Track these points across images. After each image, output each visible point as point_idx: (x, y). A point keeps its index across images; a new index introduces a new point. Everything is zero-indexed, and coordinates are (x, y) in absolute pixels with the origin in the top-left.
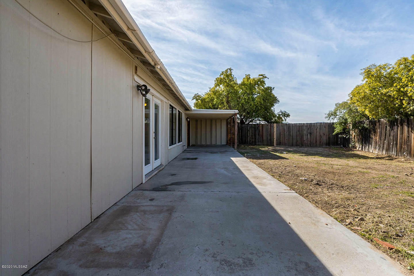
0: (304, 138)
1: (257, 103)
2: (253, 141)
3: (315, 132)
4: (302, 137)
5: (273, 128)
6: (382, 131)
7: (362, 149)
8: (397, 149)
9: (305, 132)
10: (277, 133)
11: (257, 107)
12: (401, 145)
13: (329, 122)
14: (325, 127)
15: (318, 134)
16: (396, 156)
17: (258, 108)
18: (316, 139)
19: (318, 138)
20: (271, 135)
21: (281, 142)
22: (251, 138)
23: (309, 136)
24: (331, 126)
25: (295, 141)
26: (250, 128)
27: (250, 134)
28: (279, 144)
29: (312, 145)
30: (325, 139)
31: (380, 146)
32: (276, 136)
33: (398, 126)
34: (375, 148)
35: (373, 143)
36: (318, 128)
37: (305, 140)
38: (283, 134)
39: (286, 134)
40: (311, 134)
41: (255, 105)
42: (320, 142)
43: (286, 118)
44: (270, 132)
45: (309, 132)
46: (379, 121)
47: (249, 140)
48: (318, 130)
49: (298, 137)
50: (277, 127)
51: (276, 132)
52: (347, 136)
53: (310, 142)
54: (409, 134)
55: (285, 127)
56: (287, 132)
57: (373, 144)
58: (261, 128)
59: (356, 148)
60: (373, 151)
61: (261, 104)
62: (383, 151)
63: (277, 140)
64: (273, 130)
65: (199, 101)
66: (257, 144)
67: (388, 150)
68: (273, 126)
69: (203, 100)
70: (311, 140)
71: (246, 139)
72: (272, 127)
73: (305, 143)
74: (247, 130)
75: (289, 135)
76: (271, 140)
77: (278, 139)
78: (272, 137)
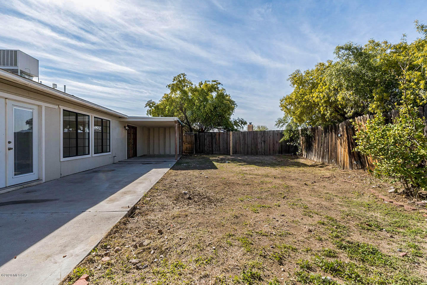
0: (259, 146)
1: (208, 110)
2: (210, 150)
3: (269, 140)
4: (256, 145)
5: (230, 136)
6: (319, 138)
7: (307, 157)
8: (329, 156)
9: (259, 140)
10: (233, 142)
11: (207, 114)
12: (331, 152)
13: (278, 129)
14: (278, 135)
15: (271, 141)
16: (328, 163)
17: (209, 116)
18: (270, 147)
19: (271, 146)
20: (228, 143)
21: (237, 150)
22: (208, 147)
23: (263, 144)
24: (281, 134)
25: (250, 149)
26: (207, 137)
27: (207, 142)
28: (235, 152)
29: (265, 153)
30: (277, 147)
31: (318, 154)
32: (232, 145)
33: (329, 133)
34: (315, 156)
35: (314, 150)
36: (271, 136)
37: (259, 148)
38: (239, 142)
39: (242, 142)
40: (264, 141)
41: (205, 112)
42: (274, 150)
43: (243, 126)
44: (226, 141)
45: (263, 140)
46: (317, 128)
47: (206, 149)
48: (271, 137)
49: (253, 146)
50: (233, 135)
51: (232, 140)
52: (294, 144)
53: (264, 150)
54: (336, 142)
55: (241, 135)
56: (242, 141)
57: (314, 152)
58: (217, 137)
59: (302, 156)
60: (314, 159)
61: (211, 111)
62: (319, 158)
63: (233, 149)
64: (230, 138)
65: (153, 108)
66: (214, 153)
67: (323, 158)
68: (229, 134)
69: (157, 107)
70: (265, 148)
71: (204, 148)
72: (228, 136)
73: (260, 151)
74: (205, 138)
75: (245, 143)
76: (227, 148)
77: (234, 147)
78: (228, 145)
